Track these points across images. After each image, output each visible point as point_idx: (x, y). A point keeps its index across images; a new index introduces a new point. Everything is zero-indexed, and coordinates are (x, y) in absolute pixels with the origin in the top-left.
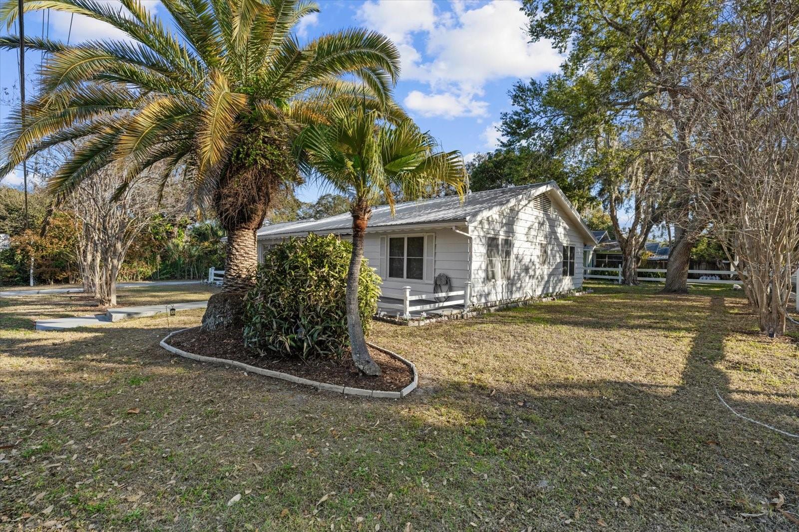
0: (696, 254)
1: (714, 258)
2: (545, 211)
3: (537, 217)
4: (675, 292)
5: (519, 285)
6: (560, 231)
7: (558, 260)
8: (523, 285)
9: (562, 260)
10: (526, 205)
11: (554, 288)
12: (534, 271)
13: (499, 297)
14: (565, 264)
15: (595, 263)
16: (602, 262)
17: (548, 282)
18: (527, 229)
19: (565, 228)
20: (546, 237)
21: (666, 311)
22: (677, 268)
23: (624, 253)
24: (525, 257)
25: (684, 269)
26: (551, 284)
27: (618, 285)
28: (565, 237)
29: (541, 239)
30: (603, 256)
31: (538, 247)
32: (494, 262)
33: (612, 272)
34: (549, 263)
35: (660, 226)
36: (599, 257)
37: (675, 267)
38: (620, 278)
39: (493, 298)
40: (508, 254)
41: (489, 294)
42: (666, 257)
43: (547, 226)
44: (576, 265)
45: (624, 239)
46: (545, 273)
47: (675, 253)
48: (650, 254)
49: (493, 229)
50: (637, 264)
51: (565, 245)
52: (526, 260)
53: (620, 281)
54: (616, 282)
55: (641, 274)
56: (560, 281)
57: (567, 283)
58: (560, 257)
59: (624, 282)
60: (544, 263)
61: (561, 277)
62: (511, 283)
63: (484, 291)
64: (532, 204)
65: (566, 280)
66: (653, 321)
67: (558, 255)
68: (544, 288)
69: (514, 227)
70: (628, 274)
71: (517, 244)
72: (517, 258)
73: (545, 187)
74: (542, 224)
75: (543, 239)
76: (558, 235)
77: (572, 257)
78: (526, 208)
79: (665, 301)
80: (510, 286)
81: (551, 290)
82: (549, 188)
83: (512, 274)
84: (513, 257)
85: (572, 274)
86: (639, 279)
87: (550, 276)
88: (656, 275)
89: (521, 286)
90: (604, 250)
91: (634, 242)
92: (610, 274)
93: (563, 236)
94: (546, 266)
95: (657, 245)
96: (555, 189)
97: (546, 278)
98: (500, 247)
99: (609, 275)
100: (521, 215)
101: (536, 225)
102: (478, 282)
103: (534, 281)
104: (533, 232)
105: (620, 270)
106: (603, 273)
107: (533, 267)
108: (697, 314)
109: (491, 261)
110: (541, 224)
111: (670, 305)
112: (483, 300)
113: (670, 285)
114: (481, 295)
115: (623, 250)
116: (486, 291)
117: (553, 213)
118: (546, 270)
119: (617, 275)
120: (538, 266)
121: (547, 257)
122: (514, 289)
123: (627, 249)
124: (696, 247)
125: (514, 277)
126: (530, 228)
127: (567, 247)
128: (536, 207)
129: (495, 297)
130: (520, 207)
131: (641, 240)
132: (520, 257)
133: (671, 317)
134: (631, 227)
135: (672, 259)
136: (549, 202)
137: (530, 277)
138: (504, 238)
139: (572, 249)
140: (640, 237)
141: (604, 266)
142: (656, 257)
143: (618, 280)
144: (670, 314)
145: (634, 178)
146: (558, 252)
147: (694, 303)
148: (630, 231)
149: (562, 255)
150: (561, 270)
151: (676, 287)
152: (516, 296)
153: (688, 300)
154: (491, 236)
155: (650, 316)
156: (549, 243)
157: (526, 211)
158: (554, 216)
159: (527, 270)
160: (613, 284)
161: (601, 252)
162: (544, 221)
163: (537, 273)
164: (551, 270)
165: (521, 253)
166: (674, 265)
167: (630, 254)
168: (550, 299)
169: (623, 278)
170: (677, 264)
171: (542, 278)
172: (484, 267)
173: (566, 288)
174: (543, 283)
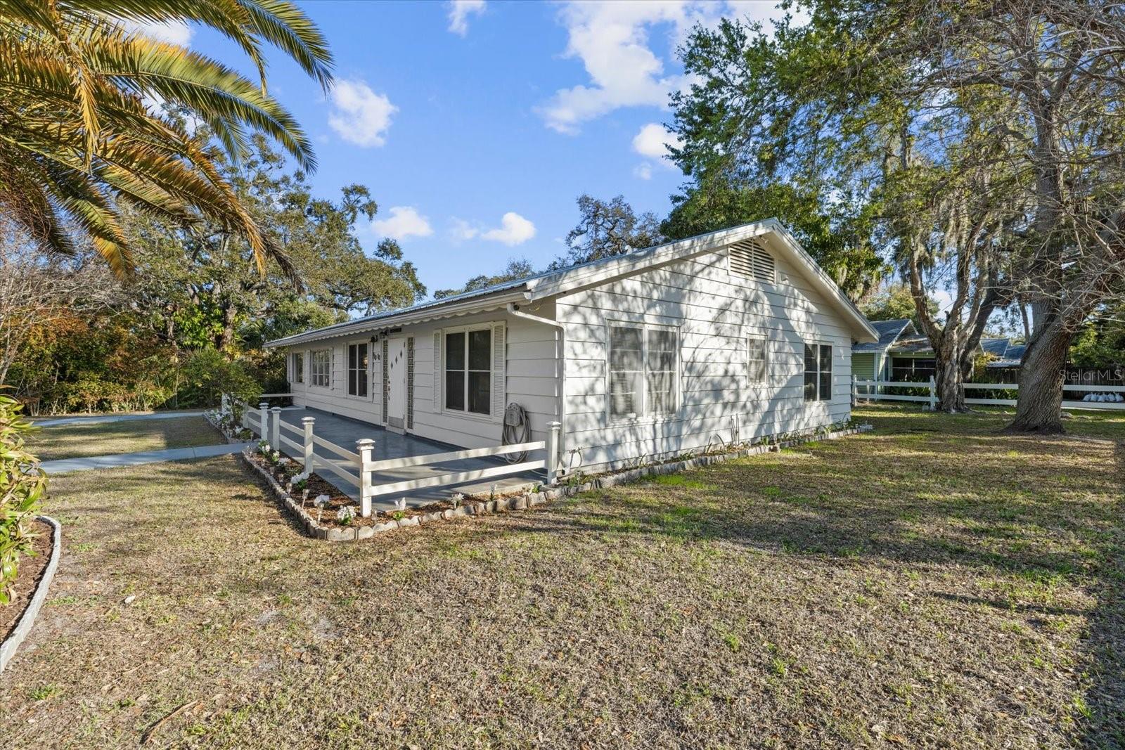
0: (1076, 357)
1: (1111, 362)
2: (761, 277)
3: (740, 289)
4: (1036, 429)
5: (696, 423)
6: (797, 316)
7: (794, 371)
8: (709, 421)
9: (803, 370)
10: (711, 265)
11: (785, 424)
12: (737, 393)
13: (647, 448)
14: (809, 378)
15: (891, 374)
16: (904, 372)
17: (770, 412)
18: (715, 312)
19: (808, 311)
20: (763, 327)
21: (1012, 487)
22: (1039, 384)
23: (939, 355)
24: (712, 367)
25: (1053, 385)
26: (778, 418)
27: (927, 412)
28: (808, 327)
29: (751, 330)
30: (907, 362)
31: (746, 347)
32: (629, 378)
33: (920, 389)
34: (772, 376)
35: (1009, 309)
36: (899, 365)
37: (1034, 381)
38: (933, 399)
39: (628, 451)
40: (668, 360)
41: (617, 444)
42: (1018, 362)
43: (766, 307)
44: (834, 380)
45: (937, 331)
46: (764, 395)
47: (1034, 354)
48: (991, 356)
49: (628, 312)
50: (965, 375)
51: (810, 342)
52: (716, 372)
53: (933, 404)
54: (925, 407)
55: (970, 393)
56: (800, 410)
57: (815, 412)
58: (798, 364)
59: (939, 408)
60: (760, 376)
61: (801, 402)
62: (676, 420)
63: (604, 438)
64: (727, 262)
65: (813, 409)
66: (972, 523)
67: (792, 362)
68: (761, 425)
69: (684, 307)
70: (946, 393)
71: (690, 341)
72: (690, 369)
73: (750, 227)
74: (754, 302)
75: (756, 330)
76: (792, 323)
77: (827, 364)
78: (714, 270)
79: (1014, 455)
80: (673, 427)
81: (777, 428)
82: (761, 231)
83: (679, 401)
84: (679, 367)
85: (826, 395)
86: (967, 401)
87: (774, 401)
88: (1002, 394)
89: (703, 424)
90: (906, 352)
91: (955, 337)
92: (916, 392)
93: (803, 325)
94: (764, 384)
95: (1004, 343)
96: (776, 232)
97: (765, 406)
98: (646, 348)
99: (915, 394)
100: (700, 283)
101: (740, 303)
102: (586, 420)
103: (738, 414)
104: (730, 318)
105: (931, 385)
106: (904, 391)
107: (733, 386)
108: (1090, 497)
109: (622, 378)
110: (751, 303)
111: (1022, 468)
112: (602, 458)
113: (1025, 416)
114: (595, 448)
115: (937, 350)
116: (610, 438)
117: (778, 281)
118: (765, 391)
119: (927, 394)
120: (743, 384)
121: (767, 364)
122: (685, 430)
123: (944, 349)
124: (1075, 345)
125: (684, 406)
126: (722, 311)
127: (814, 346)
128: (737, 269)
129: (634, 449)
130: (698, 268)
131: (970, 332)
132: (699, 366)
133: (1024, 510)
134: (950, 310)
135: (1028, 366)
136: (770, 260)
137: (725, 405)
138: (658, 329)
139: (826, 350)
140: (968, 326)
141: (909, 380)
142: (1003, 362)
143: (928, 404)
144: (1020, 498)
145: (952, 222)
146: (794, 355)
147: (1080, 460)
148: (949, 316)
149: (802, 361)
150: (802, 388)
151: (1038, 421)
152: (692, 445)
153: (1064, 450)
154: (622, 324)
155: (970, 502)
156: (773, 339)
157: (713, 276)
158: (782, 288)
159: (717, 391)
160: (920, 411)
161: (900, 355)
162: (757, 297)
163: (743, 398)
164: (776, 390)
165: (701, 357)
166: (1034, 377)
167: (949, 357)
168: (766, 449)
169: (938, 400)
170: (1038, 376)
171: (756, 407)
172: (601, 388)
173: (814, 424)
174: (759, 415)
